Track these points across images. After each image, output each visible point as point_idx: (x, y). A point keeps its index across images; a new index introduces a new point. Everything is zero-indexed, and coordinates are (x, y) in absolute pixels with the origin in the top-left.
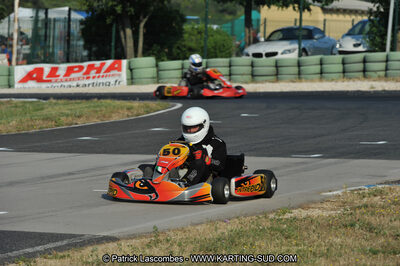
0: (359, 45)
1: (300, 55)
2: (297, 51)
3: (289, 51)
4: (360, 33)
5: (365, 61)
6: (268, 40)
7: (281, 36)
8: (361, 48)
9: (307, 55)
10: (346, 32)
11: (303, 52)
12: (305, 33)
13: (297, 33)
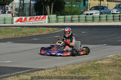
0: (118, 11)
1: (100, 14)
2: (99, 13)
3: (97, 13)
4: (118, 8)
5: (120, 16)
6: (90, 10)
7: (94, 9)
8: (118, 12)
9: (102, 14)
10: (114, 7)
11: (101, 13)
12: (102, 8)
13: (99, 8)
